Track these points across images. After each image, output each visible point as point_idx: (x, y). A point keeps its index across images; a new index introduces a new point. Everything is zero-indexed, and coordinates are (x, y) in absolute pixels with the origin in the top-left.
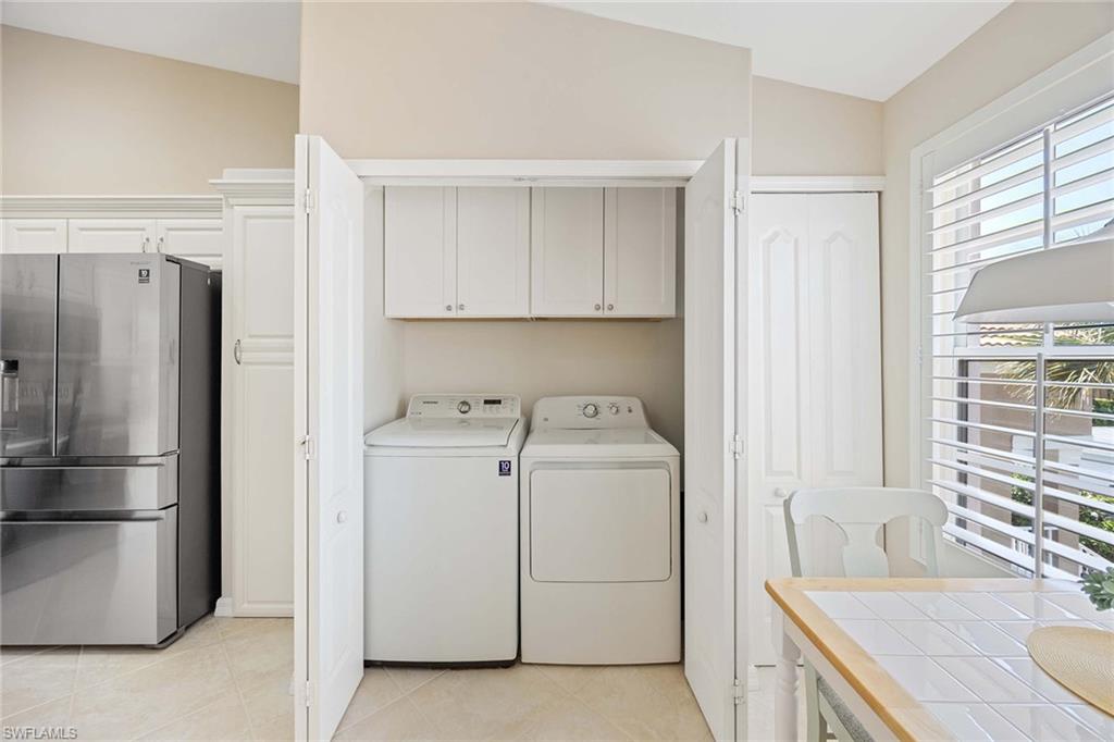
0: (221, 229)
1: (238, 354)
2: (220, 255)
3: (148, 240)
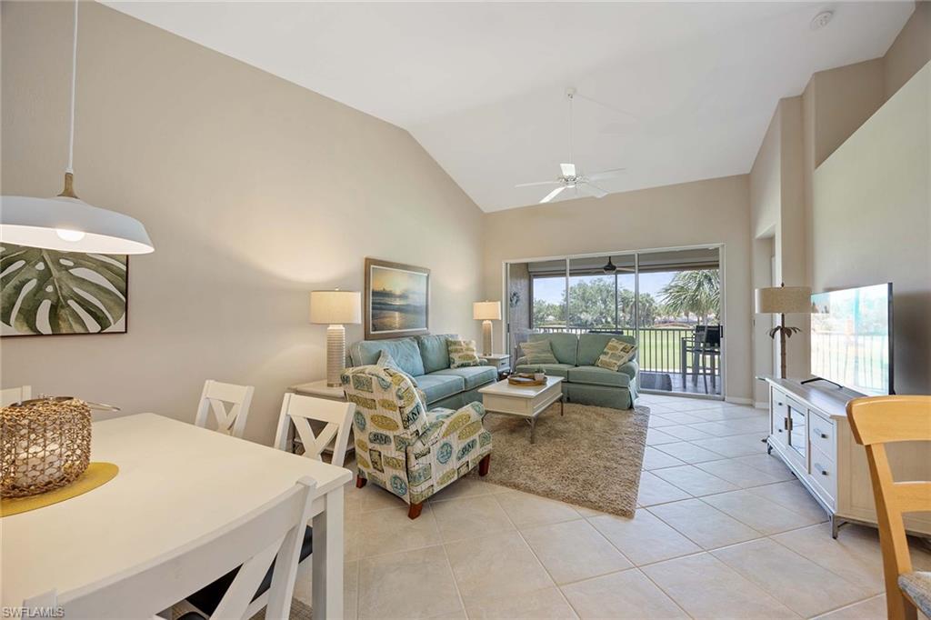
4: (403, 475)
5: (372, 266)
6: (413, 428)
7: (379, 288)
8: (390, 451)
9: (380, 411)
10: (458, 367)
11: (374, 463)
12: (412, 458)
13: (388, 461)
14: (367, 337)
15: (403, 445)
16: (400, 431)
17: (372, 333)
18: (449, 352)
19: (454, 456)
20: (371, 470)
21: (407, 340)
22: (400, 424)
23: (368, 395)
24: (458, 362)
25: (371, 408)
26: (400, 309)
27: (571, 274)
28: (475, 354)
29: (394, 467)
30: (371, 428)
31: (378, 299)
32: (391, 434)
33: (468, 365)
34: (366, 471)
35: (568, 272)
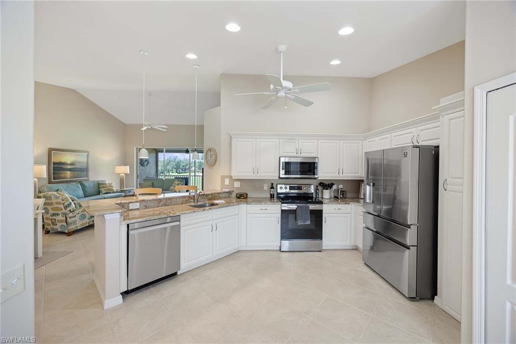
0: (439, 127)
1: (445, 186)
2: (439, 139)
3: (414, 136)
4: (65, 224)
5: (52, 152)
6: (68, 209)
7: (57, 160)
8: (60, 218)
9: (55, 206)
10: (104, 194)
11: (53, 223)
12: (68, 219)
13: (59, 221)
14: (50, 182)
15: (65, 215)
16: (64, 211)
17: (53, 181)
18: (99, 188)
19: (87, 218)
20: (52, 226)
21: (75, 183)
22: (63, 209)
23: (50, 201)
24: (104, 192)
25: (51, 205)
26: (70, 170)
27: (166, 152)
28: (114, 188)
29: (61, 222)
30: (51, 212)
31: (56, 166)
32: (60, 212)
33: (110, 193)
34: (49, 227)
35: (165, 151)
